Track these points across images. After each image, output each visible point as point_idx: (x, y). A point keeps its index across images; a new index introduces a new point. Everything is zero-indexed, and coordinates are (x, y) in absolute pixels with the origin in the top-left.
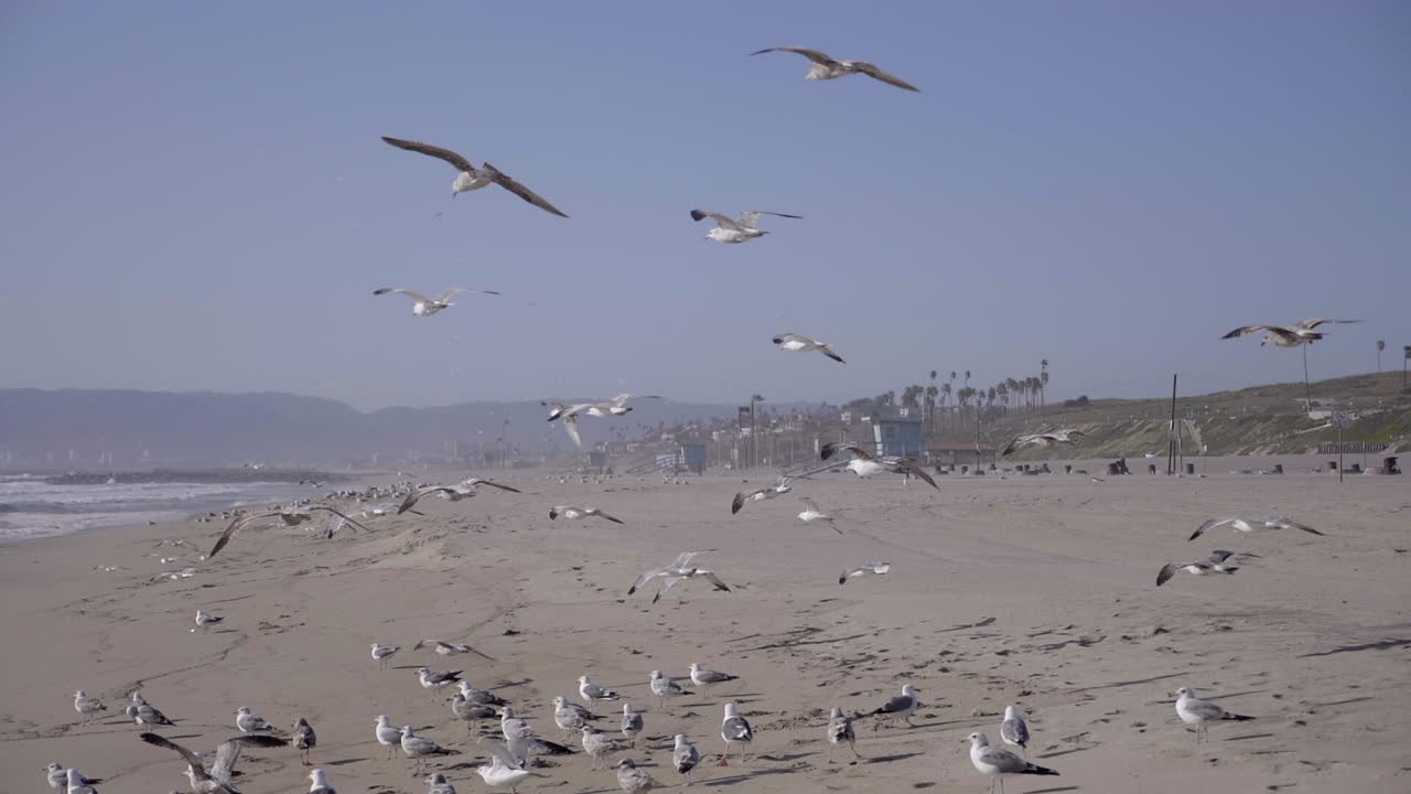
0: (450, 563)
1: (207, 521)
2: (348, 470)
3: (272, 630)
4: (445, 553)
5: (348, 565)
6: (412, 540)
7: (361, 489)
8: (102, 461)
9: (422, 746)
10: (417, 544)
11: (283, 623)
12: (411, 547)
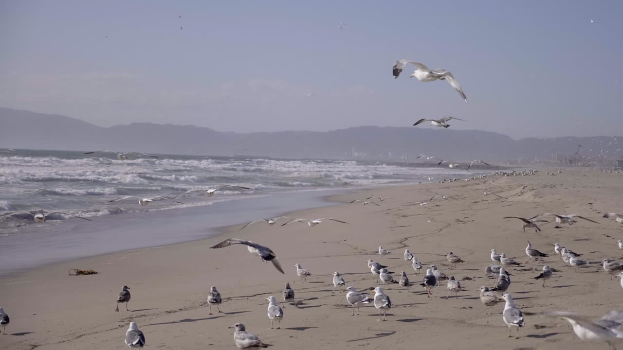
0: (537, 200)
1: (443, 182)
2: (508, 165)
3: (460, 223)
4: (535, 196)
5: (495, 200)
6: (523, 191)
7: (510, 172)
8: (402, 157)
9: (509, 261)
10: (525, 192)
11: (465, 220)
12: (522, 193)
